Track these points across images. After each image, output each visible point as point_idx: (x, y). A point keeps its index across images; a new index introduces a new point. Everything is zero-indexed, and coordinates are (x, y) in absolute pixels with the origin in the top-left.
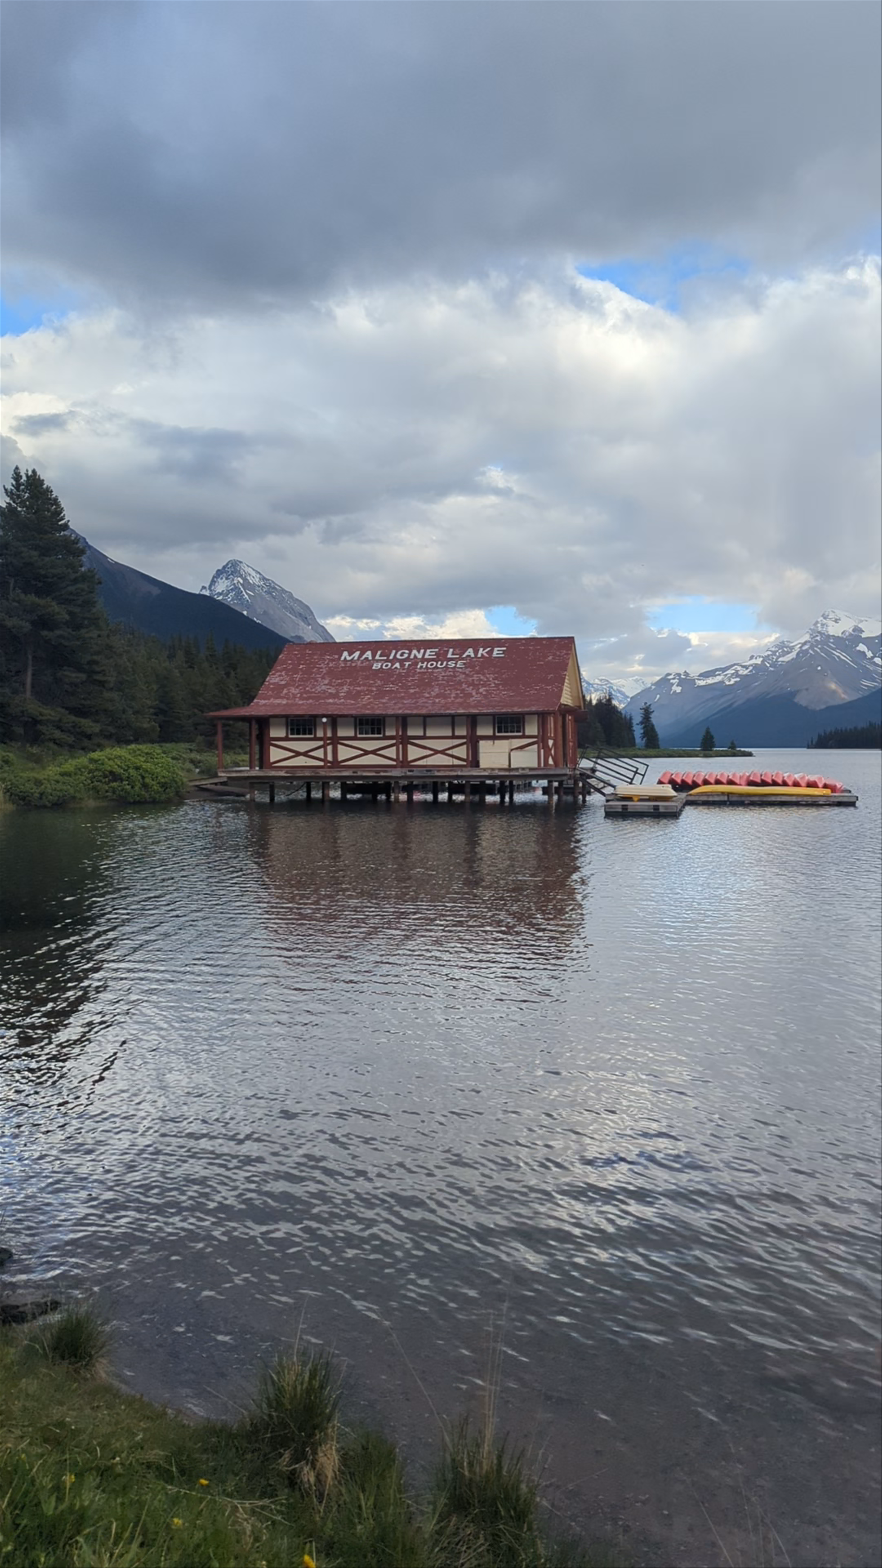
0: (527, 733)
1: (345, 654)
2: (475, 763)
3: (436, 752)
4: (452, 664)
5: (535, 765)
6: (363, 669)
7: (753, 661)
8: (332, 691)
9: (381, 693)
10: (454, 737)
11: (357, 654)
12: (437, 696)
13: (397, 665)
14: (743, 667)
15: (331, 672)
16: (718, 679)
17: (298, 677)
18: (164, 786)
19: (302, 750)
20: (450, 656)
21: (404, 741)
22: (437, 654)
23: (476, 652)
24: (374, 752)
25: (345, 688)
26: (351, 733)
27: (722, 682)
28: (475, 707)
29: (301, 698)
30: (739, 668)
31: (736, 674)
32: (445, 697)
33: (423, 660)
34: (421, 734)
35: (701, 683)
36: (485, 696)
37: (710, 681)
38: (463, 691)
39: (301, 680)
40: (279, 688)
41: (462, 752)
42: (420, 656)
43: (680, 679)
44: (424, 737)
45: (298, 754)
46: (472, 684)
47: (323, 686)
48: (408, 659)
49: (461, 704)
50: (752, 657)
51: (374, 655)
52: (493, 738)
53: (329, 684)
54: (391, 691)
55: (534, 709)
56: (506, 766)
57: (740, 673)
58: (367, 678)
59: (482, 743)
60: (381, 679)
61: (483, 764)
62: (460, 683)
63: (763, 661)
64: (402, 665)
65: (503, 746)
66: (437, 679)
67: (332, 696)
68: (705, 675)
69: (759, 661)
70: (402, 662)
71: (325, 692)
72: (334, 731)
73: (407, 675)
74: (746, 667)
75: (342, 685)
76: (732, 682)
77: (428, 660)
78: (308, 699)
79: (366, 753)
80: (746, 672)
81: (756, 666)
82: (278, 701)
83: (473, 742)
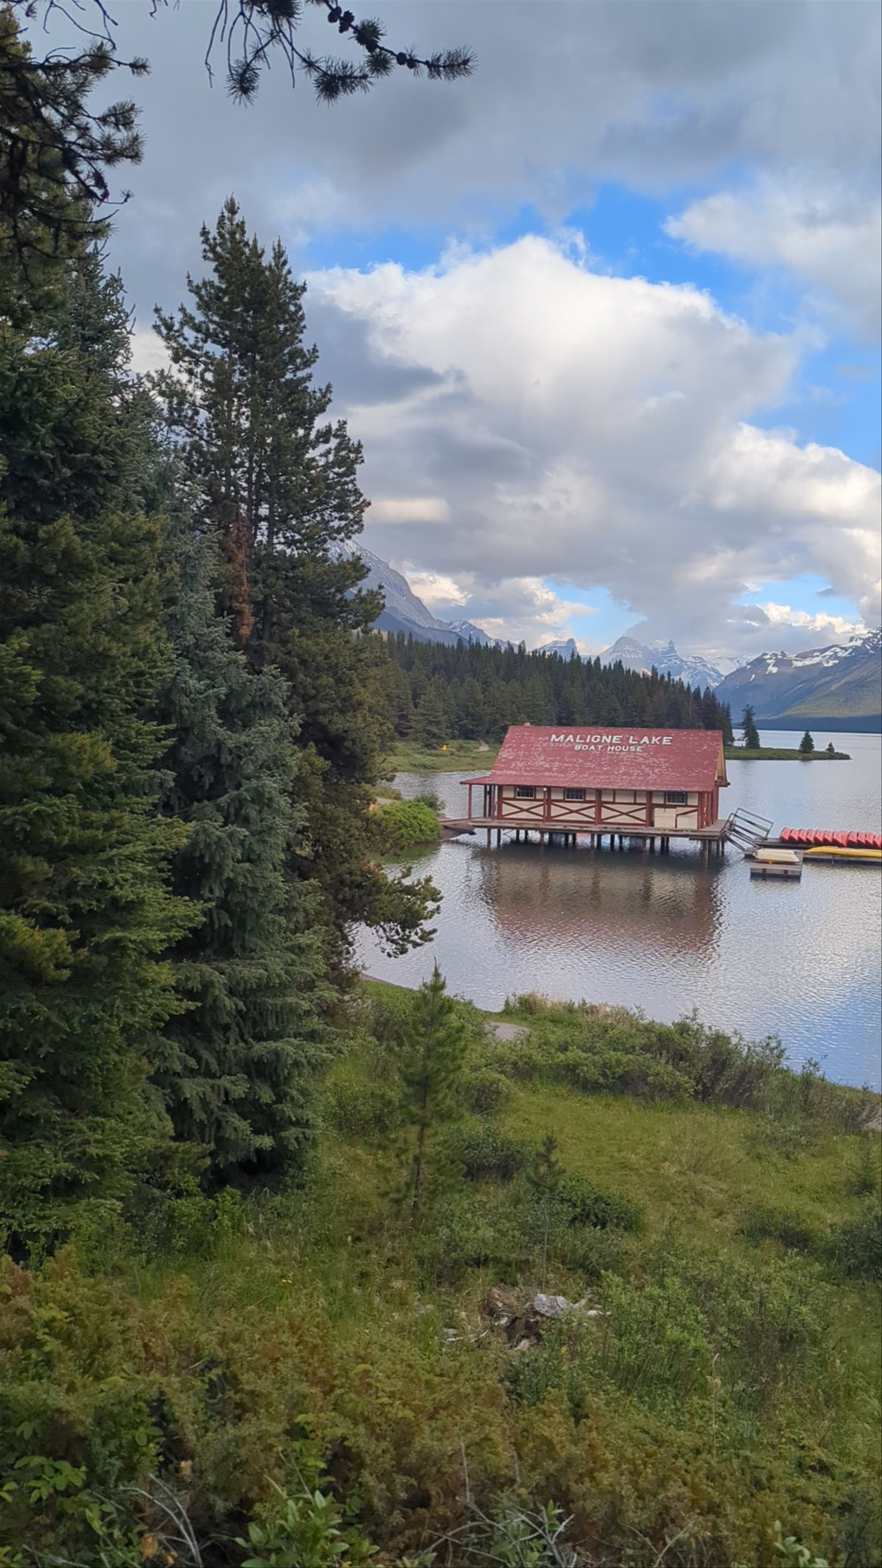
0: (689, 803)
1: (554, 736)
2: (652, 824)
3: (622, 814)
4: (632, 749)
5: (695, 828)
6: (568, 749)
7: (853, 643)
8: (547, 766)
9: (582, 770)
10: (635, 804)
11: (562, 737)
12: (624, 774)
13: (593, 747)
14: (842, 648)
15: (544, 750)
16: (816, 660)
17: (521, 753)
18: (432, 831)
19: (525, 807)
20: (631, 742)
21: (600, 805)
22: (621, 740)
23: (650, 740)
24: (577, 812)
25: (557, 764)
26: (561, 798)
27: (820, 663)
28: (653, 785)
29: (526, 771)
30: (838, 650)
31: (835, 656)
32: (630, 775)
33: (611, 744)
34: (611, 800)
35: (799, 664)
36: (659, 776)
37: (808, 662)
38: (642, 771)
39: (524, 756)
40: (508, 762)
41: (643, 815)
42: (609, 741)
43: (777, 659)
44: (614, 803)
45: (522, 810)
46: (649, 766)
47: (540, 762)
48: (600, 743)
49: (642, 781)
50: (852, 639)
51: (575, 738)
52: (663, 806)
53: (545, 760)
54: (590, 769)
55: (696, 789)
56: (673, 826)
57: (839, 655)
58: (571, 756)
59: (656, 810)
60: (582, 758)
61: (657, 825)
62: (640, 764)
63: (863, 644)
64: (596, 748)
65: (672, 812)
66: (622, 761)
67: (547, 770)
68: (803, 656)
69: (859, 643)
70: (595, 745)
71: (542, 766)
72: (549, 796)
73: (601, 756)
74: (845, 649)
75: (553, 761)
76: (831, 664)
77: (615, 745)
78: (529, 771)
79: (572, 812)
80: (845, 654)
81: (855, 649)
82: (509, 772)
83: (650, 809)
